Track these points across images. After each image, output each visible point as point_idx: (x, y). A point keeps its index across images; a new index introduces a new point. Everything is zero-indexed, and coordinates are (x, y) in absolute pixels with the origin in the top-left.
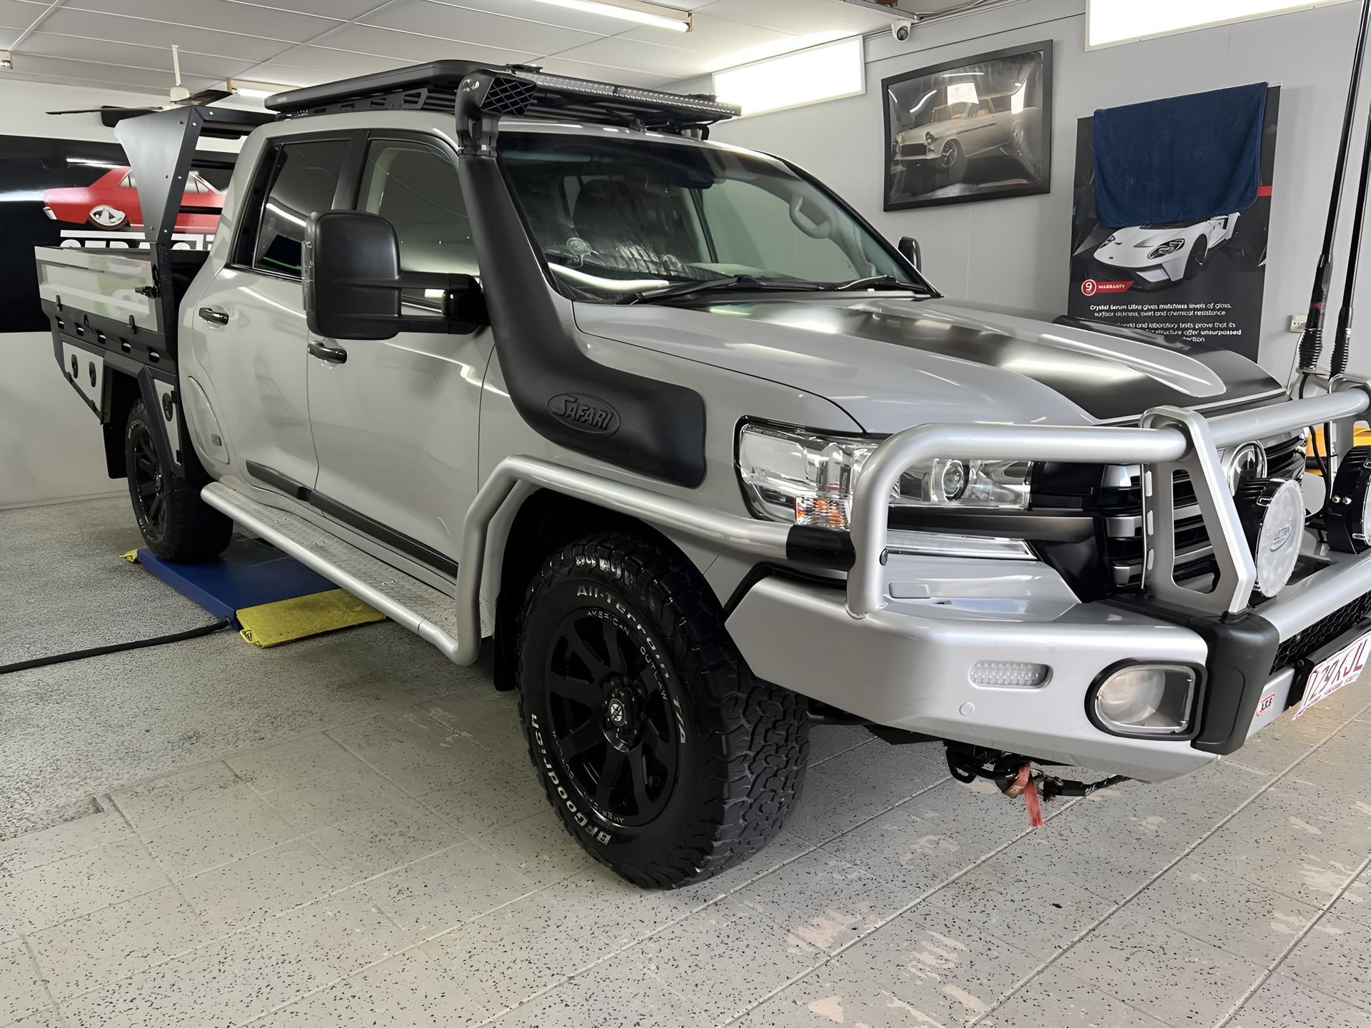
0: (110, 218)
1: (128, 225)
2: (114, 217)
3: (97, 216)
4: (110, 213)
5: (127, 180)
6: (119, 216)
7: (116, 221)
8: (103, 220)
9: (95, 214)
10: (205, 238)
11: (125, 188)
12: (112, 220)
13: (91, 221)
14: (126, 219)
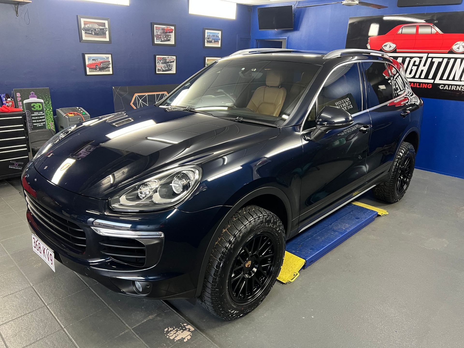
0: (390, 47)
1: (396, 49)
2: (391, 47)
3: (385, 47)
4: (390, 45)
5: (401, 29)
6: (393, 46)
7: (391, 49)
8: (387, 49)
9: (384, 46)
10: (428, 55)
11: (399, 34)
12: (390, 48)
13: (382, 49)
14: (396, 48)
